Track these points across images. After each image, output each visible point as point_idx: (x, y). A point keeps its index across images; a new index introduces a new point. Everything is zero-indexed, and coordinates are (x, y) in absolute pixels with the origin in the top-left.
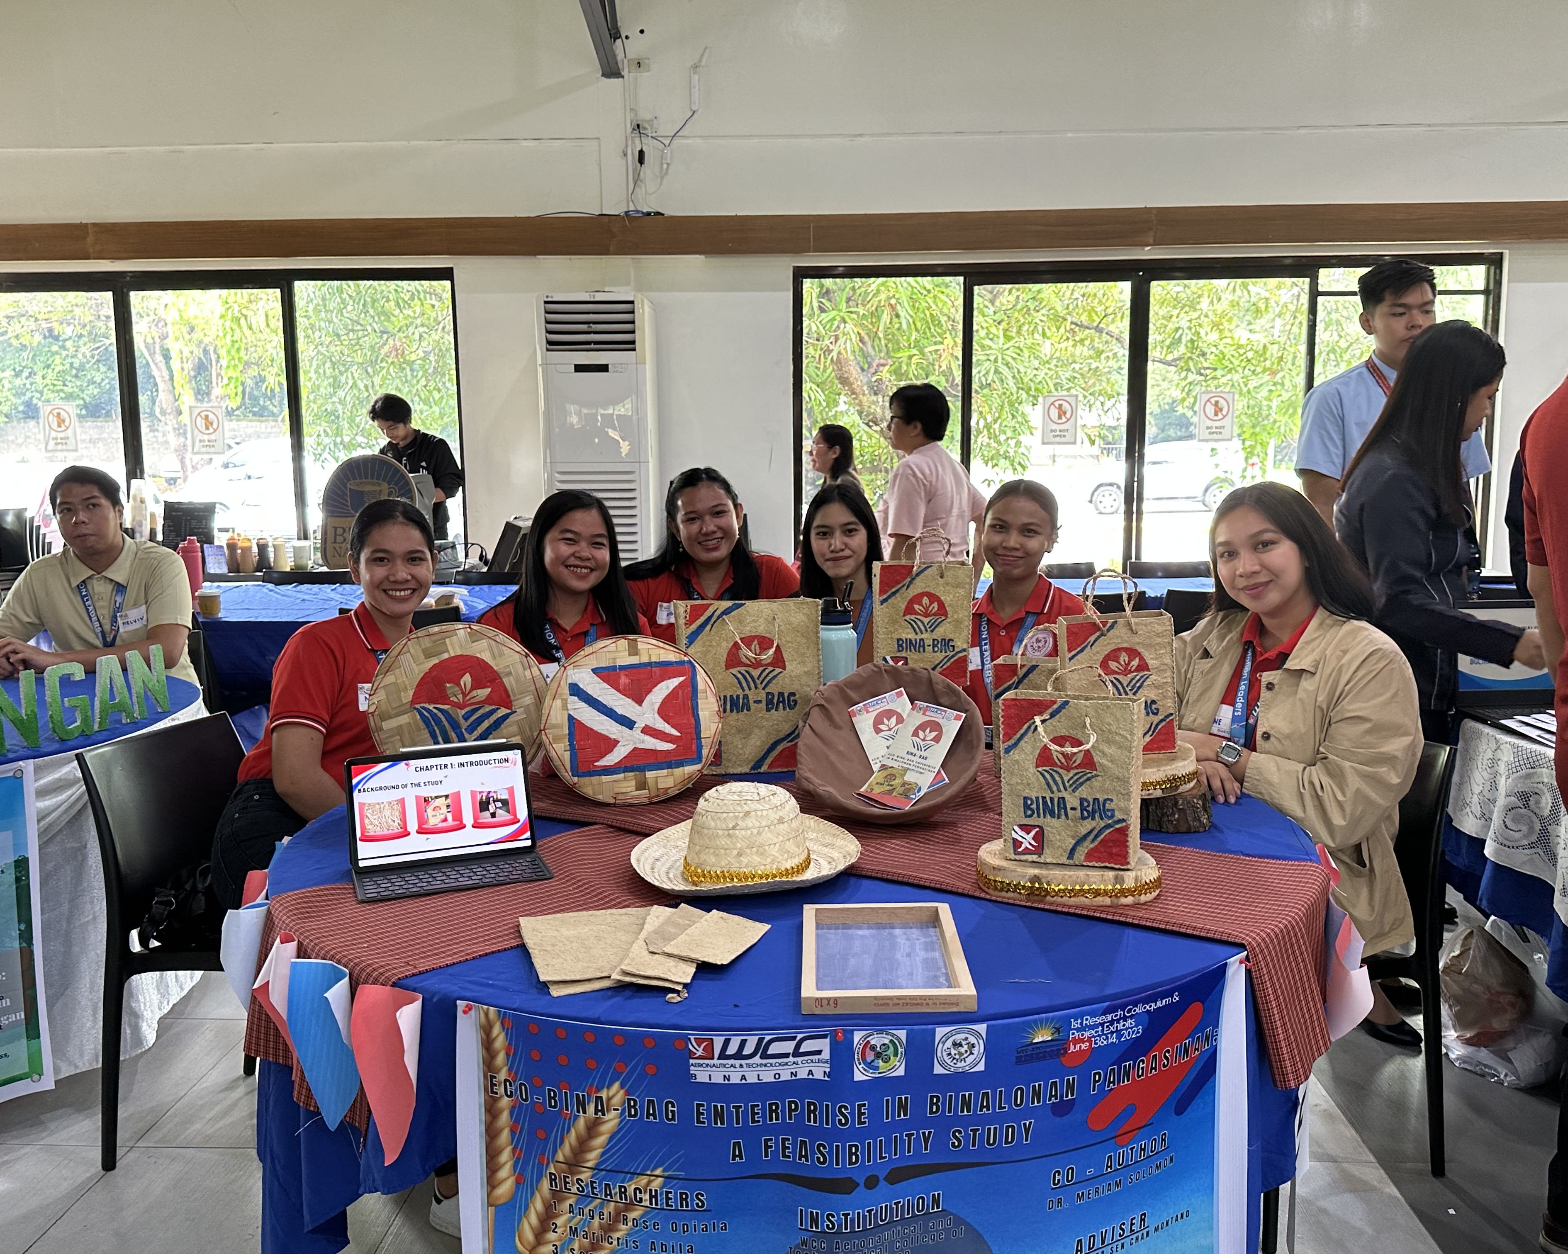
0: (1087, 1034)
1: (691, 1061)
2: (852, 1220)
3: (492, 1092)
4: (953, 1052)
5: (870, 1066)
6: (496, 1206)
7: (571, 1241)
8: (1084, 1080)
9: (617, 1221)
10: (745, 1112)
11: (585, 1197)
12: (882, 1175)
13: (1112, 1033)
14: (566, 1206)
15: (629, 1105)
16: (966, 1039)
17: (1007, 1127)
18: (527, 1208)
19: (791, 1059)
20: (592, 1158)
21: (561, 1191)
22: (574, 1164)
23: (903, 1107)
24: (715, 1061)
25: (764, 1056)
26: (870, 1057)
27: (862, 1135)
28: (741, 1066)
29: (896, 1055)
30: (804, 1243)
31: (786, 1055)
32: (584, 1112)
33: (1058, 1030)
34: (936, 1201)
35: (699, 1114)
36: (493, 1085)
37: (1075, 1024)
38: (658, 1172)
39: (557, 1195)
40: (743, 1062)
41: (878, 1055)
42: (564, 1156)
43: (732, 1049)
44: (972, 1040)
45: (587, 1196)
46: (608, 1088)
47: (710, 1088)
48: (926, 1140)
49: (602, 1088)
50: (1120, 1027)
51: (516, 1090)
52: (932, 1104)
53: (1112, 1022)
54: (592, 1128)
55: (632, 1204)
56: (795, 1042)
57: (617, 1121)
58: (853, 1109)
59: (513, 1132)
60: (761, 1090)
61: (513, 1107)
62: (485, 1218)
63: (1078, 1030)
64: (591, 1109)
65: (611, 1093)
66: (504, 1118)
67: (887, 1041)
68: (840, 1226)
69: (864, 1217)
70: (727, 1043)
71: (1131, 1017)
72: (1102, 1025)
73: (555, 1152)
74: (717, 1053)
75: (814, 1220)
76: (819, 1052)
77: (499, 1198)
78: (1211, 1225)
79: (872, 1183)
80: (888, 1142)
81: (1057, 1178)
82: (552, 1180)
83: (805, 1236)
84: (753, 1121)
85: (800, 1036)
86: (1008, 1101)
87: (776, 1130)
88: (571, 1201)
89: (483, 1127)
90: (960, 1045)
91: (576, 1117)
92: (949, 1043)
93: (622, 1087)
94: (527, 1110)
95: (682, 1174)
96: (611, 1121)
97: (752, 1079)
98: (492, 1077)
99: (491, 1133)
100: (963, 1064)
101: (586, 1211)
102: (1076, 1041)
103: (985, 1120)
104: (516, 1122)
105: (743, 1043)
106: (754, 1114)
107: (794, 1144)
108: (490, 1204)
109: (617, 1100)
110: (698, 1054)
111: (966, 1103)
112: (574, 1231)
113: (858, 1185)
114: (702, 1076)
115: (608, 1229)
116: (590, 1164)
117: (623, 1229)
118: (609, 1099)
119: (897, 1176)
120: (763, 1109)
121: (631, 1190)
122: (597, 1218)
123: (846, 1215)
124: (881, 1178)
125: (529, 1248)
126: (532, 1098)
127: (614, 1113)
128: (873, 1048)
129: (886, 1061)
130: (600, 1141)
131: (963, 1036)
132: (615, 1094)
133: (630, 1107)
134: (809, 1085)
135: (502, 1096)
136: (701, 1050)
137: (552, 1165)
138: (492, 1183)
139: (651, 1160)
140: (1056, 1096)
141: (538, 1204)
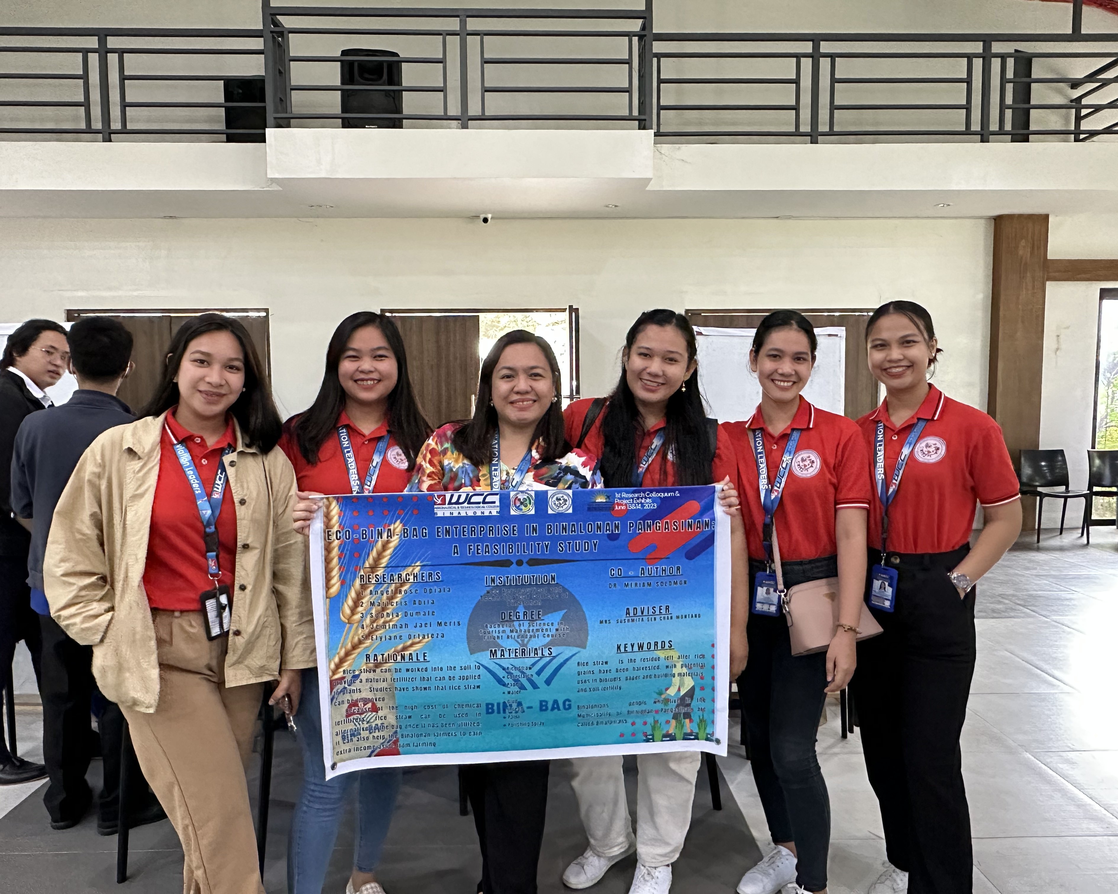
0: (625, 502)
1: (435, 506)
2: (510, 580)
3: (329, 539)
4: (557, 503)
5: (518, 508)
6: (330, 598)
7: (371, 609)
8: (624, 525)
9: (396, 593)
10: (460, 530)
11: (378, 584)
12: (525, 561)
13: (638, 504)
14: (368, 591)
15: (404, 531)
16: (563, 497)
17: (585, 543)
18: (346, 596)
19: (481, 505)
20: (384, 562)
21: (366, 583)
22: (374, 568)
23: (534, 529)
24: (447, 506)
25: (469, 503)
26: (518, 504)
27: (514, 540)
28: (458, 508)
29: (530, 503)
30: (488, 592)
31: (479, 503)
32: (381, 538)
33: (608, 497)
34: (553, 578)
35: (438, 532)
36: (329, 535)
37: (617, 495)
38: (418, 564)
39: (363, 587)
40: (460, 506)
41: (522, 503)
42: (369, 564)
43: (454, 500)
44: (566, 497)
45: (381, 583)
46: (394, 524)
47: (444, 518)
48: (547, 547)
49: (391, 524)
50: (643, 501)
51: (343, 535)
52: (548, 529)
53: (638, 498)
54: (385, 547)
55: (404, 582)
56: (483, 497)
57: (398, 540)
58: (510, 528)
59: (340, 558)
60: (467, 519)
61: (341, 545)
62: (325, 604)
63: (620, 499)
64: (385, 536)
65: (396, 525)
66: (335, 552)
67: (526, 497)
68: (505, 582)
69: (516, 579)
70: (452, 496)
71: (650, 498)
72: (633, 498)
73: (364, 563)
74: (447, 502)
75: (493, 580)
76: (494, 502)
77: (331, 594)
78: (712, 624)
79: (520, 563)
80: (528, 545)
81: (613, 572)
82: (362, 578)
83: (488, 589)
84: (464, 535)
85: (486, 494)
86: (585, 529)
87: (474, 541)
88: (372, 588)
89: (323, 558)
90: (560, 499)
91: (377, 541)
92: (555, 498)
93: (401, 523)
94: (349, 544)
95: (429, 563)
96: (395, 541)
97: (463, 514)
98: (328, 532)
99: (327, 561)
100: (561, 509)
101: (379, 592)
102: (618, 504)
103: (574, 538)
104: (342, 552)
105: (459, 496)
106: (464, 531)
107: (482, 547)
108: (327, 598)
109: (398, 530)
110: (438, 502)
111: (564, 529)
112: (372, 604)
113: (513, 563)
114: (440, 513)
115: (391, 599)
116: (382, 565)
117: (399, 597)
118: (394, 530)
119: (534, 562)
120: (468, 529)
121: (404, 575)
122: (385, 594)
123: (507, 577)
124: (524, 562)
125: (348, 617)
126: (352, 536)
127: (396, 537)
128: (519, 500)
129: (526, 506)
130: (389, 552)
131: (561, 495)
132: (397, 527)
133: (404, 533)
134: (489, 518)
135: (334, 540)
136: (440, 500)
137: (362, 571)
138: (328, 586)
139: (414, 559)
140: (609, 530)
141: (353, 594)
